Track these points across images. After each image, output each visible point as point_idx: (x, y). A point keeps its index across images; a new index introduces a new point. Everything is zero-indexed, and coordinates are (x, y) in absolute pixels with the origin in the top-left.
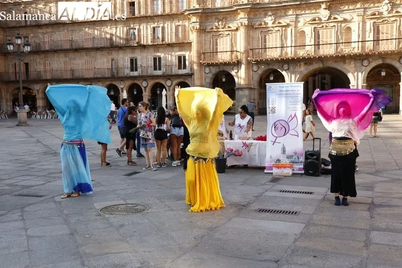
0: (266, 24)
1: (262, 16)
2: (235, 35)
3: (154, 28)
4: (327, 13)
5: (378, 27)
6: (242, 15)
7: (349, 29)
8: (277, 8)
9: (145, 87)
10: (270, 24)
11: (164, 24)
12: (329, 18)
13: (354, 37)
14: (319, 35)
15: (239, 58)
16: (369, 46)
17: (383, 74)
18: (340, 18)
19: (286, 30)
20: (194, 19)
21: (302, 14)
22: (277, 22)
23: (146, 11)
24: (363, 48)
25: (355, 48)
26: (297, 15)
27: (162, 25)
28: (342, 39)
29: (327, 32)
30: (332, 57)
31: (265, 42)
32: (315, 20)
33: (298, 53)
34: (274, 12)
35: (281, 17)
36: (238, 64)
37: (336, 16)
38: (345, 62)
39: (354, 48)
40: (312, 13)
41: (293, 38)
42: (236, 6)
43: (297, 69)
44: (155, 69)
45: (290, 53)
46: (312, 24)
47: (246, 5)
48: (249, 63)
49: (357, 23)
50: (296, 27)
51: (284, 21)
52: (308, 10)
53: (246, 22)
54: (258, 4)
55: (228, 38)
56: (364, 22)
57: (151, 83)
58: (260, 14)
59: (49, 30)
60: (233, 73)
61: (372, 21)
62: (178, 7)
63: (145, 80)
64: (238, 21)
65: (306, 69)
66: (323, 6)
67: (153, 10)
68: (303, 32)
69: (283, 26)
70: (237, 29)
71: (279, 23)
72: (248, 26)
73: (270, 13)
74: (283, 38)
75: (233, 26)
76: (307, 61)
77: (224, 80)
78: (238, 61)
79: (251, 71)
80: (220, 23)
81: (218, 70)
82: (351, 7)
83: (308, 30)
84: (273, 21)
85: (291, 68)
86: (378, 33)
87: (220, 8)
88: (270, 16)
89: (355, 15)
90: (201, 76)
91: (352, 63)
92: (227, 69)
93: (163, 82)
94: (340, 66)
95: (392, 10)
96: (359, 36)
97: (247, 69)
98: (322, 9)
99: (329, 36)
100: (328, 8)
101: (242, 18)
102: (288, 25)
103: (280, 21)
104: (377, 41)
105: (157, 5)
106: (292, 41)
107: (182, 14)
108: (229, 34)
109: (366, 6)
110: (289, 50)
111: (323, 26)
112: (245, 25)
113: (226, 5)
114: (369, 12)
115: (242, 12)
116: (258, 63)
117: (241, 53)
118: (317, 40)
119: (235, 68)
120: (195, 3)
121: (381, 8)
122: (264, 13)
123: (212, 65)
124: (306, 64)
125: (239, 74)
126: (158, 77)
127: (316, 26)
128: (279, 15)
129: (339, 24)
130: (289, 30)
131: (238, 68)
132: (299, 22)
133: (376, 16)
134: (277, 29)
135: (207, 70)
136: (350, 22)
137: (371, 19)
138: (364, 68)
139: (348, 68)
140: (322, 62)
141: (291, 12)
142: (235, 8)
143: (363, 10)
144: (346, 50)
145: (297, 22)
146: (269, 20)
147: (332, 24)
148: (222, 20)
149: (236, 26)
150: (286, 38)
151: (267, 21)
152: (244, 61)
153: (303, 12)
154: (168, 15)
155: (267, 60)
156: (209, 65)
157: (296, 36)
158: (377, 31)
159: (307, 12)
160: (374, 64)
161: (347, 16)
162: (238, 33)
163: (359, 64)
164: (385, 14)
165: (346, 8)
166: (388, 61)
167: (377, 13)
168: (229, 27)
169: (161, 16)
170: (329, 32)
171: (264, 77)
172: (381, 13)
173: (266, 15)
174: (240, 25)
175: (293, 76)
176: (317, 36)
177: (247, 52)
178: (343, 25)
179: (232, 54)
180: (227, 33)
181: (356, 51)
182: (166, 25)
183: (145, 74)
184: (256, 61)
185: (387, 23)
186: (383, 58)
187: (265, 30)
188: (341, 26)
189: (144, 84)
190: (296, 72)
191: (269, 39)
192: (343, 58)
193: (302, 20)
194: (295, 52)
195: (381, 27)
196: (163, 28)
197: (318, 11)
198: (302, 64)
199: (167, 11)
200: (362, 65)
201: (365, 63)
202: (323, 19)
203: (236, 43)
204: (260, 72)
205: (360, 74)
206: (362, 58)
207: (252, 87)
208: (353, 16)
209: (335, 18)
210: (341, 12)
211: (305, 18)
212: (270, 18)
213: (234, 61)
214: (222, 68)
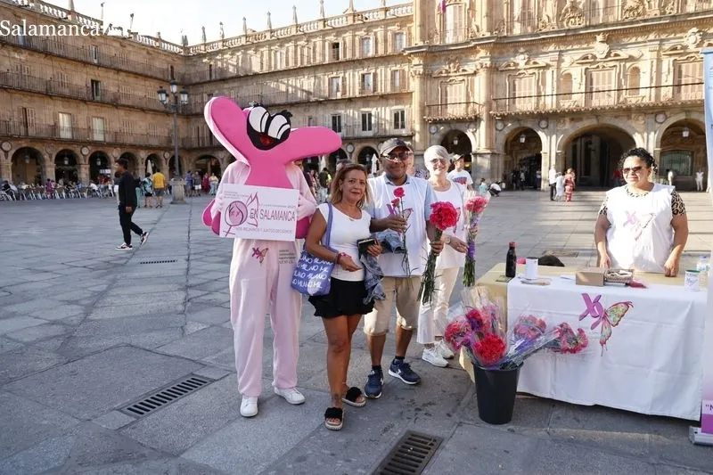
0: (516, 64)
1: (511, 53)
2: (473, 81)
3: (363, 76)
4: (605, 47)
5: (680, 67)
6: (482, 53)
7: (636, 70)
8: (532, 43)
9: (351, 153)
10: (522, 64)
11: (376, 69)
12: (608, 55)
13: (644, 80)
14: (592, 80)
15: (478, 112)
16: (666, 93)
17: (686, 134)
18: (624, 54)
19: (544, 74)
20: (416, 61)
21: (567, 51)
22: (531, 63)
23: (354, 54)
24: (658, 96)
25: (645, 96)
26: (561, 51)
27: (373, 71)
28: (626, 84)
29: (604, 74)
30: (612, 109)
31: (514, 90)
32: (587, 58)
33: (561, 104)
34: (528, 48)
35: (537, 55)
36: (476, 120)
37: (618, 52)
38: (629, 117)
39: (643, 97)
40: (584, 49)
41: (555, 83)
42: (474, 40)
43: (560, 127)
44: (364, 129)
45: (549, 104)
46: (582, 63)
47: (488, 38)
48: (491, 118)
49: (649, 62)
50: (558, 68)
51: (542, 61)
52: (577, 44)
53: (489, 63)
54: (505, 37)
55: (463, 85)
56: (659, 61)
57: (359, 147)
58: (508, 51)
59: (236, 84)
60: (469, 134)
61: (672, 58)
62: (394, 45)
63: (351, 144)
64: (477, 62)
65: (572, 128)
66: (600, 38)
67: (362, 51)
68: (569, 75)
69: (540, 68)
70: (475, 73)
71: (535, 63)
72: (491, 67)
73: (522, 50)
74: (541, 82)
75: (470, 68)
76: (575, 115)
77: (456, 142)
78: (476, 116)
79: (494, 129)
80: (452, 65)
81: (448, 129)
82: (640, 39)
83: (577, 73)
84: (525, 61)
85: (551, 126)
86: (680, 76)
87: (453, 45)
88: (522, 53)
89: (646, 51)
90: (425, 137)
91: (640, 118)
92: (461, 127)
93: (374, 146)
94: (621, 124)
95: (702, 41)
96: (652, 79)
97: (489, 127)
98: (597, 43)
99: (607, 79)
100: (607, 41)
101: (482, 58)
102: (547, 66)
103: (537, 60)
104: (677, 86)
105: (368, 44)
106: (553, 87)
107: (400, 55)
108: (464, 80)
109: (663, 37)
110: (548, 100)
111: (598, 67)
112: (486, 67)
113: (461, 39)
114: (667, 46)
115: (483, 49)
116: (504, 118)
117: (480, 105)
118: (589, 87)
119: (472, 125)
120: (418, 39)
121: (685, 39)
122: (513, 50)
123: (440, 122)
124: (572, 120)
125: (477, 134)
126: (367, 139)
127: (588, 66)
128: (534, 52)
129: (622, 64)
130: (549, 73)
131: (476, 125)
133: (680, 52)
134: (531, 71)
135: (433, 129)
136: (637, 60)
137: (670, 55)
138: (658, 125)
139: (634, 125)
140: (597, 116)
141: (552, 48)
142: (473, 44)
143: (658, 42)
144: (633, 100)
145: (560, 61)
147: (612, 64)
148: (454, 61)
149: (474, 69)
150: (544, 84)
151: (517, 61)
152: (484, 117)
153: (570, 48)
154: (381, 57)
155: (517, 114)
156: (435, 122)
157: (558, 80)
158: (678, 73)
159: (575, 47)
160: (672, 120)
161: (634, 52)
162: (476, 79)
163: (650, 120)
164: (692, 48)
165: (633, 40)
167: (679, 47)
168: (464, 70)
169: (373, 58)
170: (607, 75)
171: (511, 139)
172: (684, 48)
173: (516, 53)
174: (479, 67)
175: (554, 137)
176: (589, 81)
177: (489, 104)
178: (628, 65)
179: (468, 107)
180: (461, 78)
181: (646, 101)
182: (379, 71)
183: (351, 135)
184: (501, 116)
185: (693, 61)
186: (688, 112)
187: (514, 73)
188: (624, 66)
189: (350, 149)
190: (558, 131)
191: (520, 86)
192: (627, 111)
193: (567, 58)
194: (558, 103)
195: (684, 66)
196: (375, 75)
197: (591, 45)
198: (567, 119)
199: (381, 52)
200: (656, 121)
201: (661, 118)
202: (599, 56)
203: (472, 90)
204: (507, 131)
205: (652, 133)
206: (656, 111)
207: (495, 151)
208: (644, 52)
209: (616, 55)
210: (625, 46)
211: (573, 55)
212: (522, 57)
213: (470, 116)
214: (454, 126)
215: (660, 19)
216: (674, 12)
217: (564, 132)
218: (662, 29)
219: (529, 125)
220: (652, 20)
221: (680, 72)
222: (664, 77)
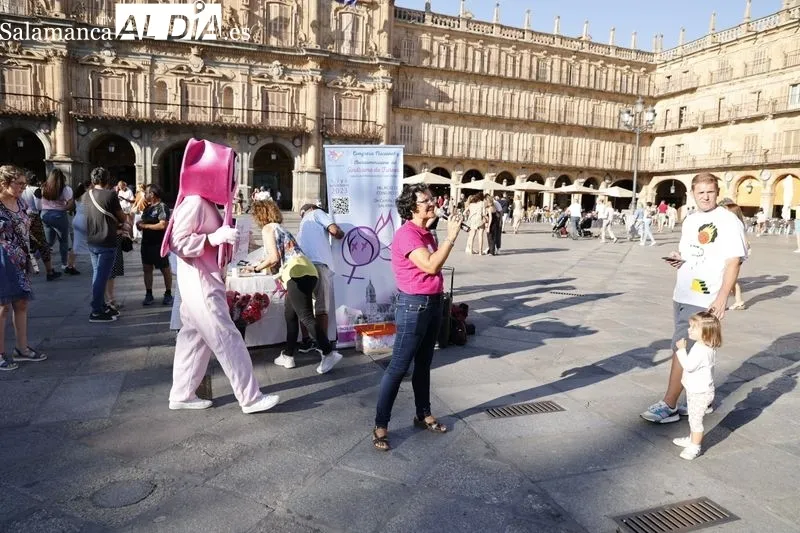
0: (100, 60)
1: (94, 46)
2: (42, 70)
4: (200, 62)
5: (267, 94)
7: (229, 90)
10: (108, 62)
12: (203, 70)
13: (237, 102)
14: (187, 93)
15: (52, 110)
16: (257, 117)
17: (274, 157)
18: (218, 72)
19: (135, 77)
21: (160, 57)
22: (120, 62)
24: (249, 119)
25: (239, 118)
26: (153, 56)
28: (221, 102)
29: (199, 89)
30: (208, 125)
31: (100, 90)
32: (181, 69)
33: (156, 114)
34: (114, 44)
35: (126, 54)
36: (50, 121)
37: (213, 69)
38: (225, 136)
39: (237, 118)
40: (178, 58)
41: (148, 90)
42: (43, 19)
43: (155, 138)
45: (142, 111)
46: (177, 74)
47: (63, 21)
48: (70, 122)
49: (241, 84)
50: (152, 74)
51: (132, 62)
52: (171, 52)
53: (65, 52)
54: (85, 25)
55: (29, 73)
56: (250, 85)
58: (90, 42)
60: (41, 135)
61: (260, 85)
64: (48, 48)
65: (170, 140)
66: (194, 51)
68: (163, 85)
69: (130, 70)
70: (46, 61)
71: (124, 63)
72: (68, 57)
73: (108, 45)
74: (132, 87)
75: (38, 53)
76: (171, 128)
77: (21, 144)
78: (48, 114)
79: (75, 133)
80: (11, 43)
81: (8, 126)
82: (232, 61)
83: (172, 82)
84: (113, 58)
85: (146, 137)
86: (267, 103)
87: (11, 17)
88: (108, 49)
89: (238, 73)
91: (235, 138)
92: (27, 126)
95: (283, 75)
96: (244, 101)
97: (68, 130)
98: (192, 55)
99: (202, 95)
100: (201, 55)
101: (56, 43)
102: (139, 70)
103: (126, 60)
104: (265, 112)
106: (146, 94)
108: (29, 66)
109: (252, 63)
110: (141, 108)
111: (193, 80)
112: (62, 56)
113: (23, 13)
114: (256, 73)
116: (89, 122)
117: (54, 101)
118: (185, 100)
119: (44, 125)
121: (270, 70)
124: (169, 132)
125: (52, 136)
127: (183, 78)
128: (123, 50)
129: (217, 82)
130: (141, 77)
131: (49, 125)
132: (156, 67)
133: (267, 80)
134: (120, 72)
136: (231, 80)
137: (259, 82)
138: (250, 146)
141: (143, 50)
142: (42, 23)
143: (248, 67)
144: (227, 119)
145: (153, 67)
146: (107, 56)
147: (207, 80)
149: (45, 55)
150: (136, 88)
151: (102, 57)
152: (61, 116)
153: (163, 54)
155: (104, 119)
157: (151, 88)
158: (265, 99)
159: (169, 54)
160: (263, 143)
161: (227, 72)
162: (48, 68)
163: (245, 141)
164: (276, 79)
165: (226, 60)
166: (280, 141)
167: (265, 75)
168: (29, 54)
170: (202, 90)
172: (270, 77)
173: (100, 46)
174: (51, 53)
175: (149, 149)
176: (185, 94)
177: (67, 101)
178: (222, 83)
179: (36, 101)
180: (24, 63)
181: (239, 122)
184: (84, 118)
185: (278, 91)
186: (275, 137)
187: (99, 71)
188: (219, 84)
190: (152, 142)
191: (106, 86)
192: (223, 130)
193: (161, 65)
194: (152, 113)
195: (270, 94)
197: (185, 56)
198: (163, 132)
200: (248, 142)
201: (252, 140)
202: (194, 70)
203: (44, 83)
204: (91, 137)
205: (245, 154)
206: (248, 132)
207: (78, 159)
208: (236, 73)
209: (211, 72)
210: (218, 64)
211: (166, 64)
212: (107, 52)
213: (41, 112)
214: (17, 123)
215: (249, 46)
216: (261, 43)
217: (159, 144)
218: (251, 55)
219: (119, 133)
220: (242, 45)
221: (267, 98)
222: (254, 103)
